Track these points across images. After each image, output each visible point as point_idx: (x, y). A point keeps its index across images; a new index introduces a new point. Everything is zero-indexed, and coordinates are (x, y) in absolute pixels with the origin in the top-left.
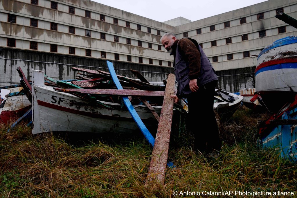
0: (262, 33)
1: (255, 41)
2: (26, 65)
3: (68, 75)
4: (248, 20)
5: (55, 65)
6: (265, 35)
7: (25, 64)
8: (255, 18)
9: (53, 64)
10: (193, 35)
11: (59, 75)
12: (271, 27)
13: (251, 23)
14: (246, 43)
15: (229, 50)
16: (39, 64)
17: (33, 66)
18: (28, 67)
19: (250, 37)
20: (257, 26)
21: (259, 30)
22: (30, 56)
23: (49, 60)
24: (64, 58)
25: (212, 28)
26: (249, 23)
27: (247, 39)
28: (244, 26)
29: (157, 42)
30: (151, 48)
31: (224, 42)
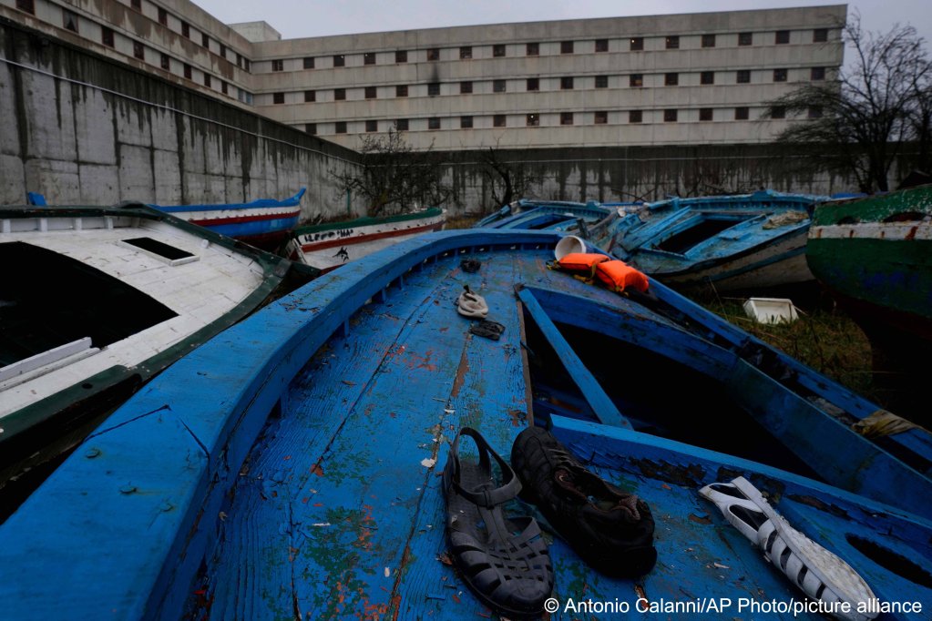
0: (434, 87)
1: (420, 100)
2: (108, 106)
3: (193, 145)
4: (412, 57)
5: (167, 113)
6: (439, 93)
7: (105, 103)
8: (423, 56)
9: (163, 110)
10: (296, 70)
11: (177, 145)
12: (450, 78)
13: (416, 64)
14: (404, 102)
15: (370, 111)
16: (136, 107)
17: (125, 113)
18: (114, 114)
19: (412, 92)
20: (425, 73)
21: (429, 82)
22: (115, 78)
23: (156, 95)
24: (184, 95)
25: (339, 61)
26: (412, 64)
27: (406, 95)
28: (403, 68)
29: (219, 72)
30: (209, 86)
31: (362, 94)
